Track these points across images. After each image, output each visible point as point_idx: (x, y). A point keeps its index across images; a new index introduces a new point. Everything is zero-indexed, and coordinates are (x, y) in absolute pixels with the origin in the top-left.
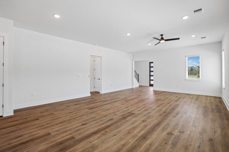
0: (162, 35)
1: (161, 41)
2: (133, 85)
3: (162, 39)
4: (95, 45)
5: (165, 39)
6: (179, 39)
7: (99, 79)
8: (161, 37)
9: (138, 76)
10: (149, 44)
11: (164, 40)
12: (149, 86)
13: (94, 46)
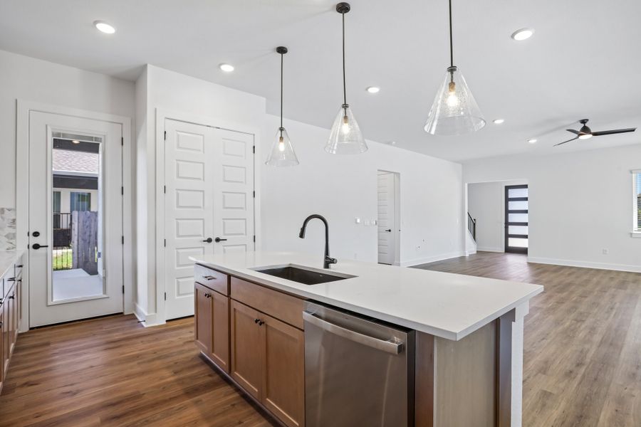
0: (583, 122)
1: (581, 137)
2: (463, 247)
3: (586, 130)
4: (389, 143)
5: (592, 131)
6: (633, 130)
7: (390, 231)
8: (583, 125)
9: (474, 224)
10: (533, 141)
11: (591, 133)
12: (504, 251)
13: (387, 146)
